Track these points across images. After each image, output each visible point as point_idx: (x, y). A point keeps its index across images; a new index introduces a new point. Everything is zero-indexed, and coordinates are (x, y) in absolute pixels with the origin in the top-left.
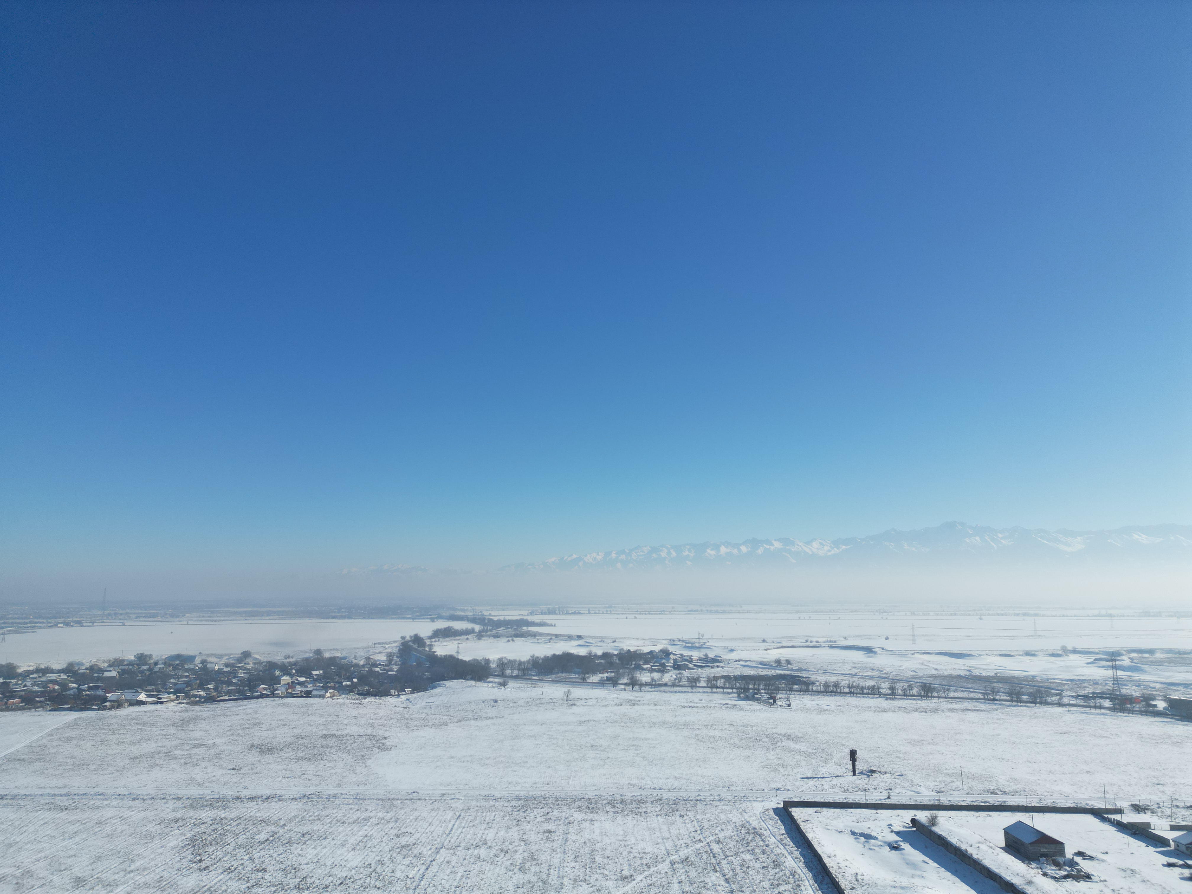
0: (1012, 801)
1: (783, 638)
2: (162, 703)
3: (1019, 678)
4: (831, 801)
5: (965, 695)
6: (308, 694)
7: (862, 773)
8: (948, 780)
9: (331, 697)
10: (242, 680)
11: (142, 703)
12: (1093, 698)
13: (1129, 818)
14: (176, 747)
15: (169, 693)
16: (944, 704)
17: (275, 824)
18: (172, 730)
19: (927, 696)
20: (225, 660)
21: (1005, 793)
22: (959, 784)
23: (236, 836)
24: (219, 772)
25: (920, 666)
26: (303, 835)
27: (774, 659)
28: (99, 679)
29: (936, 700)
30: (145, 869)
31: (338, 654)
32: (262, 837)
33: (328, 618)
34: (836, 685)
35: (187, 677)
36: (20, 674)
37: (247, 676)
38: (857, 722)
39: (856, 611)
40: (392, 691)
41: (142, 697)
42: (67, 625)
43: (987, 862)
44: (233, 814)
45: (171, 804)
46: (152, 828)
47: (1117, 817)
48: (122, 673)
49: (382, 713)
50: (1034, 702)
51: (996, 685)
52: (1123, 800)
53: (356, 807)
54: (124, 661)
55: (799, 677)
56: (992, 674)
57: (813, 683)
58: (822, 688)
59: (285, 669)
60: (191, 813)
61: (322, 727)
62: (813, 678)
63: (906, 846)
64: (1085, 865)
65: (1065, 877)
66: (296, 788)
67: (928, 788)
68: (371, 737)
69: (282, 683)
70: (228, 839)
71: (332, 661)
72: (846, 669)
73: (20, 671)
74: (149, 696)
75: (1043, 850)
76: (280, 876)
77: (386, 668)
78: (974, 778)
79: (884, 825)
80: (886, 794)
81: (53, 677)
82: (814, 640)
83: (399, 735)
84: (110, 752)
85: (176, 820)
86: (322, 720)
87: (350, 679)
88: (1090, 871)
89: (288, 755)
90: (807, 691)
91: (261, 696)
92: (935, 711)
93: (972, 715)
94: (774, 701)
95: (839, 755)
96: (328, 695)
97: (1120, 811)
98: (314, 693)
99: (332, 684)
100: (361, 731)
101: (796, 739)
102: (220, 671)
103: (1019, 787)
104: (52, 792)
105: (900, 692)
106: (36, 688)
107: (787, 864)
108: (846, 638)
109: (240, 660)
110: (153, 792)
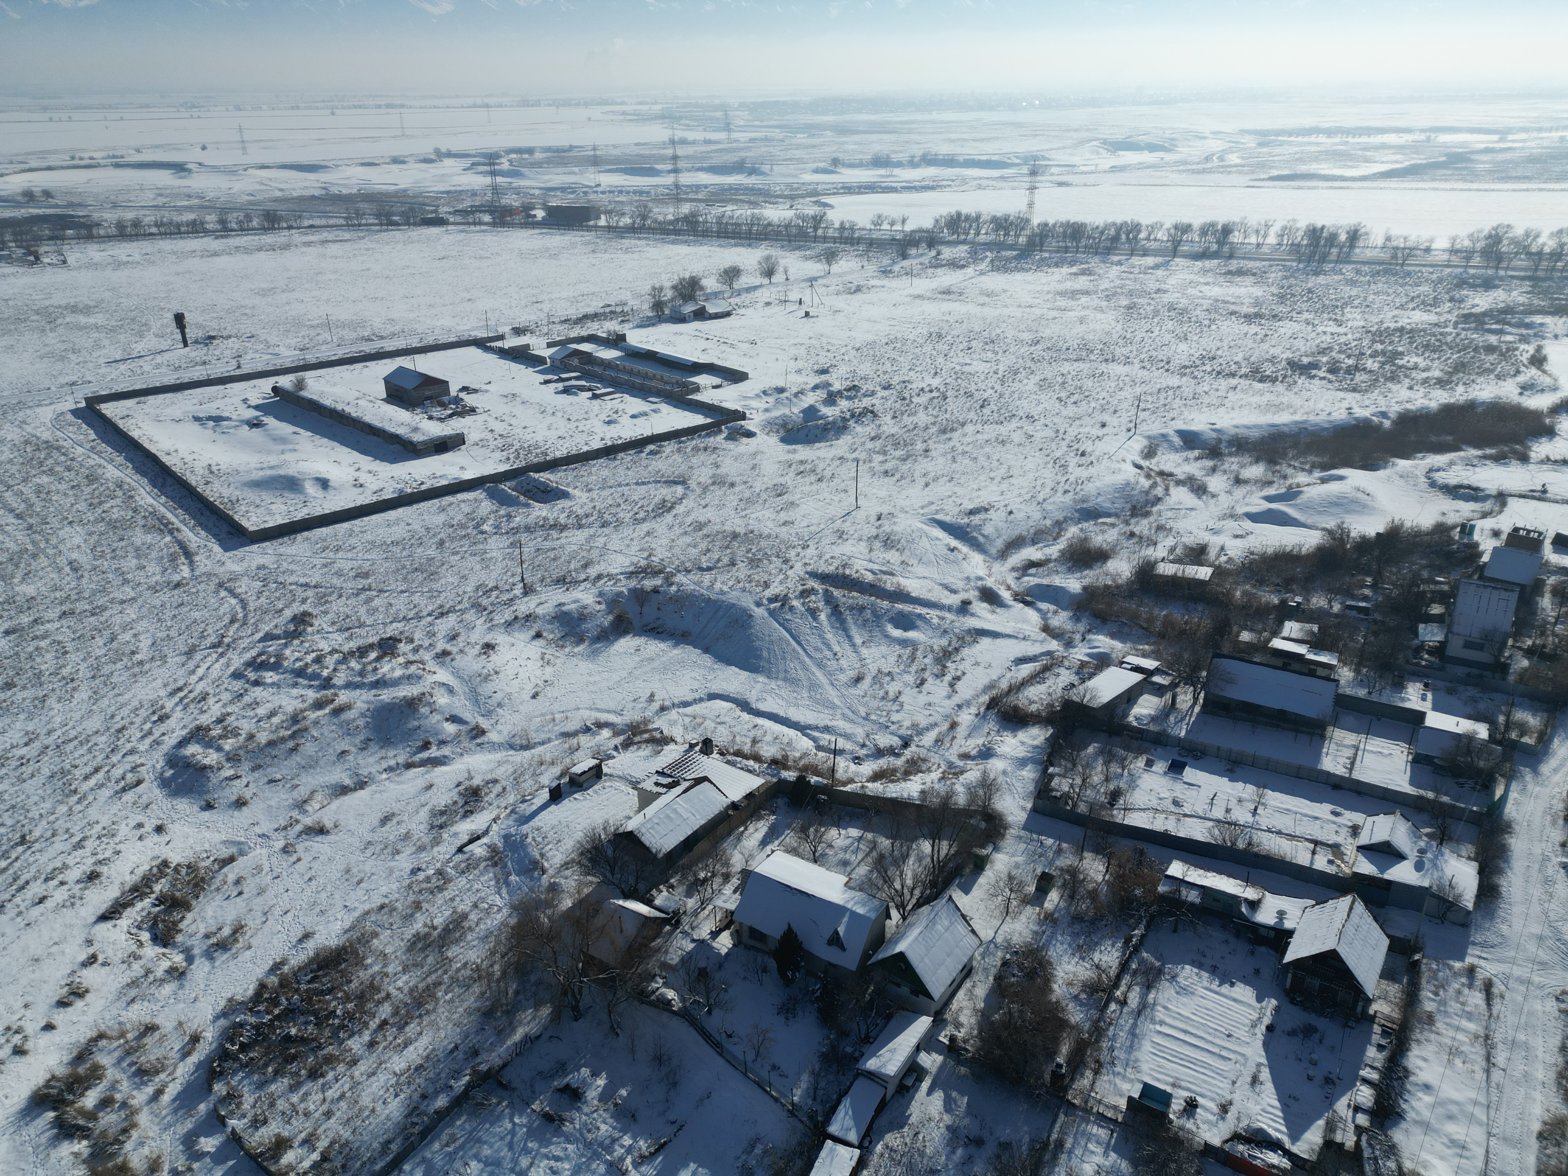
0: (390, 345)
1: (28, 154)
3: (387, 194)
4: (158, 384)
5: (323, 222)
7: (196, 342)
8: (313, 333)
12: (472, 212)
13: (511, 342)
16: (297, 237)
19: (273, 228)
21: (382, 338)
22: (326, 336)
25: (258, 187)
27: (19, 190)
29: (286, 233)
34: (136, 224)
38: (178, 274)
39: (147, 106)
43: (369, 418)
47: (499, 344)
50: (409, 224)
51: (361, 205)
52: (505, 324)
55: (72, 216)
56: (354, 191)
57: (98, 225)
58: (113, 231)
62: (96, 216)
63: (271, 421)
64: (469, 400)
65: (451, 416)
67: (289, 347)
72: (148, 198)
75: (428, 393)
78: (344, 326)
79: (237, 401)
80: (234, 363)
82: (86, 155)
88: (474, 405)
90: (90, 237)
92: (286, 247)
93: (334, 248)
94: (37, 258)
95: (159, 324)
97: (501, 337)
101: (87, 310)
103: (397, 328)
105: (234, 226)
107: (108, 475)
108: (138, 151)
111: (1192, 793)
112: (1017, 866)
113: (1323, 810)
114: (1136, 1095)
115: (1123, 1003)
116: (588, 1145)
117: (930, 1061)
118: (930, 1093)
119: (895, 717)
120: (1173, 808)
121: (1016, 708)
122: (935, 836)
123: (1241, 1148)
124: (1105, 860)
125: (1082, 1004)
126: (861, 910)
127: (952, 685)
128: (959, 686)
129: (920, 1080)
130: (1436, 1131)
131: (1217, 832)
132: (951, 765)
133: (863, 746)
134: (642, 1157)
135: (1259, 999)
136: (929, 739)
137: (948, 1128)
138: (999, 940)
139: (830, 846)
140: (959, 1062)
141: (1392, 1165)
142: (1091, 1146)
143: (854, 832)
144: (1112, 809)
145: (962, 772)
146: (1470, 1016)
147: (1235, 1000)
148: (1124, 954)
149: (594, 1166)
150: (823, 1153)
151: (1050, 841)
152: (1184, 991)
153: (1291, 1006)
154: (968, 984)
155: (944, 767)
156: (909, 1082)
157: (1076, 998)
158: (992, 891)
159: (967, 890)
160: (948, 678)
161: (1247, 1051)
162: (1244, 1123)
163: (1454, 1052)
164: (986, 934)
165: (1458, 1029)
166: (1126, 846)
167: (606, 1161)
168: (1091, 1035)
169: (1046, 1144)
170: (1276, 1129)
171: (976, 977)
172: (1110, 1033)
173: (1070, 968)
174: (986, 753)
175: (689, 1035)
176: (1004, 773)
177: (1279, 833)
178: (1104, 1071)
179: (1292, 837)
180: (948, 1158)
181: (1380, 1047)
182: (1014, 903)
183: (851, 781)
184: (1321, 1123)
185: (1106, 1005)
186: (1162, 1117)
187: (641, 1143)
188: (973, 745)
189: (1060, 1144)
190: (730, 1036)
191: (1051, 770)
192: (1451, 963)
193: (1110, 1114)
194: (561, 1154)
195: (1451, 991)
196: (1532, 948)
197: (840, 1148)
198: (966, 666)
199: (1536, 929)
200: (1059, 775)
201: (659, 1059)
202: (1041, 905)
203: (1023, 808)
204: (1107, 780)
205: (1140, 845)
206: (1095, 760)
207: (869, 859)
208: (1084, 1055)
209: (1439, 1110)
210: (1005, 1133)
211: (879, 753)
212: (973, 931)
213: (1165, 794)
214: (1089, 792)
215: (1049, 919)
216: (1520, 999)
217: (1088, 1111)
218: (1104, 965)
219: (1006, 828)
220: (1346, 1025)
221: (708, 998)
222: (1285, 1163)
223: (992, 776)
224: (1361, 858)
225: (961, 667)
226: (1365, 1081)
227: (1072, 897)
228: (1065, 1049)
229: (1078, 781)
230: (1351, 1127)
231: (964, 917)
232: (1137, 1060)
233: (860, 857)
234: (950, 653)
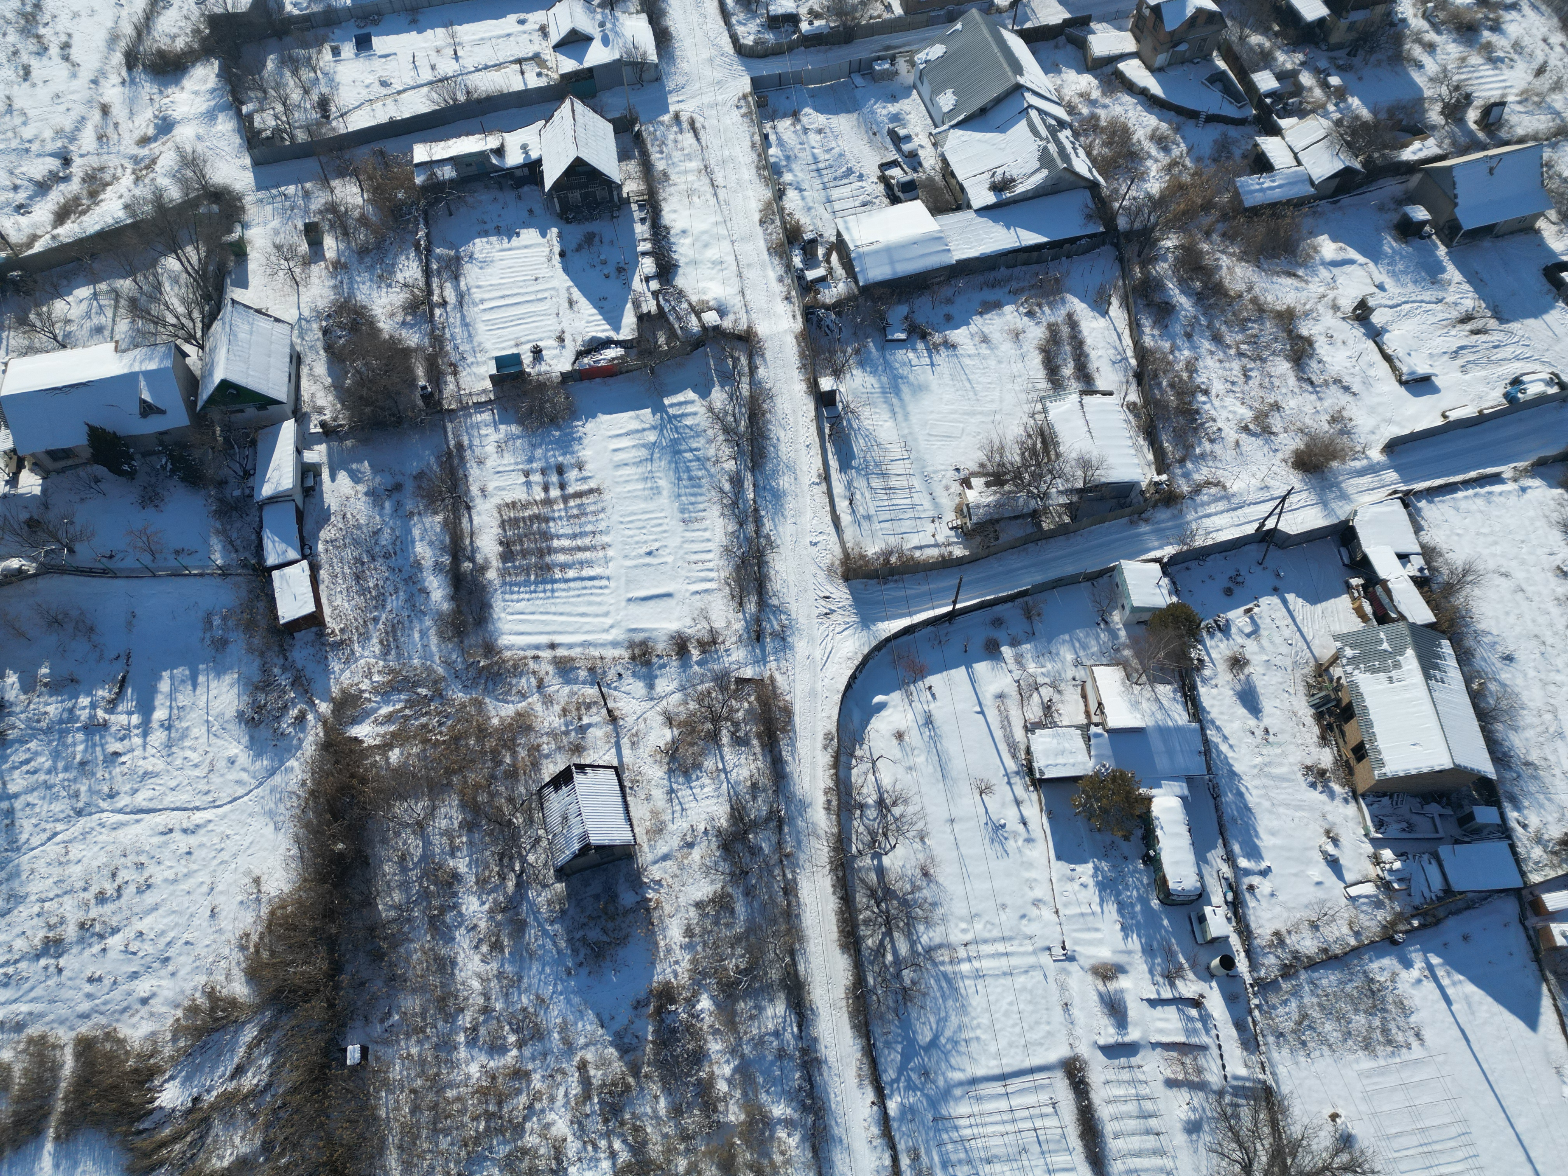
111: (392, 63)
112: (277, 232)
113: (509, 23)
114: (494, 371)
115: (444, 304)
116: (49, 730)
117: (317, 454)
118: (333, 478)
119: (27, 133)
120: (384, 91)
121: (161, 53)
122: (174, 247)
123: (586, 360)
124: (354, 180)
125: (412, 326)
126: (152, 366)
127: (66, 58)
128: (75, 53)
129: (318, 475)
130: (701, 262)
131: (435, 95)
132: (136, 160)
133: (16, 188)
134: (109, 702)
135: (543, 235)
136: (87, 140)
137: (366, 494)
138: (306, 313)
139: (68, 322)
140: (341, 440)
141: (685, 305)
142: (483, 432)
143: (84, 292)
144: (329, 123)
145: (154, 162)
146: (689, 157)
147: (526, 247)
148: (421, 261)
149: (70, 740)
150: (276, 584)
151: (291, 189)
152: (485, 263)
153: (569, 226)
154: (305, 370)
155: (130, 167)
156: (310, 482)
157: (404, 324)
158: (269, 271)
159: (243, 284)
160: (54, 51)
161: (555, 283)
162: (579, 342)
163: (690, 193)
164: (291, 315)
165: (686, 172)
166: (363, 154)
167: (78, 729)
168: (434, 347)
169: (449, 454)
170: (603, 331)
171: (308, 360)
172: (448, 335)
173: (384, 300)
174: (165, 126)
175: (69, 583)
176: (199, 138)
177: (486, 67)
178: (460, 369)
179: (498, 66)
180: (381, 516)
181: (643, 221)
182: (297, 270)
183: (34, 238)
184: (629, 305)
185: (432, 315)
186: (521, 375)
187: (100, 693)
188: (144, 123)
189: (460, 446)
190: (111, 557)
191: (245, 109)
192: (661, 118)
193: (483, 399)
194: (28, 756)
195: (670, 143)
196: (708, 73)
197: (287, 570)
198: (64, 24)
199: (705, 54)
200: (257, 111)
201: (55, 622)
202: (323, 258)
203: (245, 168)
204: (306, 92)
205: (376, 146)
206: (282, 75)
207: (122, 311)
208: (437, 366)
209: (698, 245)
210: (414, 467)
211: (42, 187)
212: (277, 320)
213: (370, 79)
214: (296, 115)
215: (338, 267)
216: (715, 122)
217: (465, 408)
218: (410, 281)
219: (240, 199)
220: (613, 217)
221: (59, 541)
222: (620, 352)
223: (189, 149)
224: (561, 58)
225: (60, 28)
226: (644, 254)
227: (346, 234)
228: (420, 372)
229: (279, 108)
230: (649, 295)
231: (258, 311)
232: (480, 344)
233: (109, 313)
234: (33, 15)
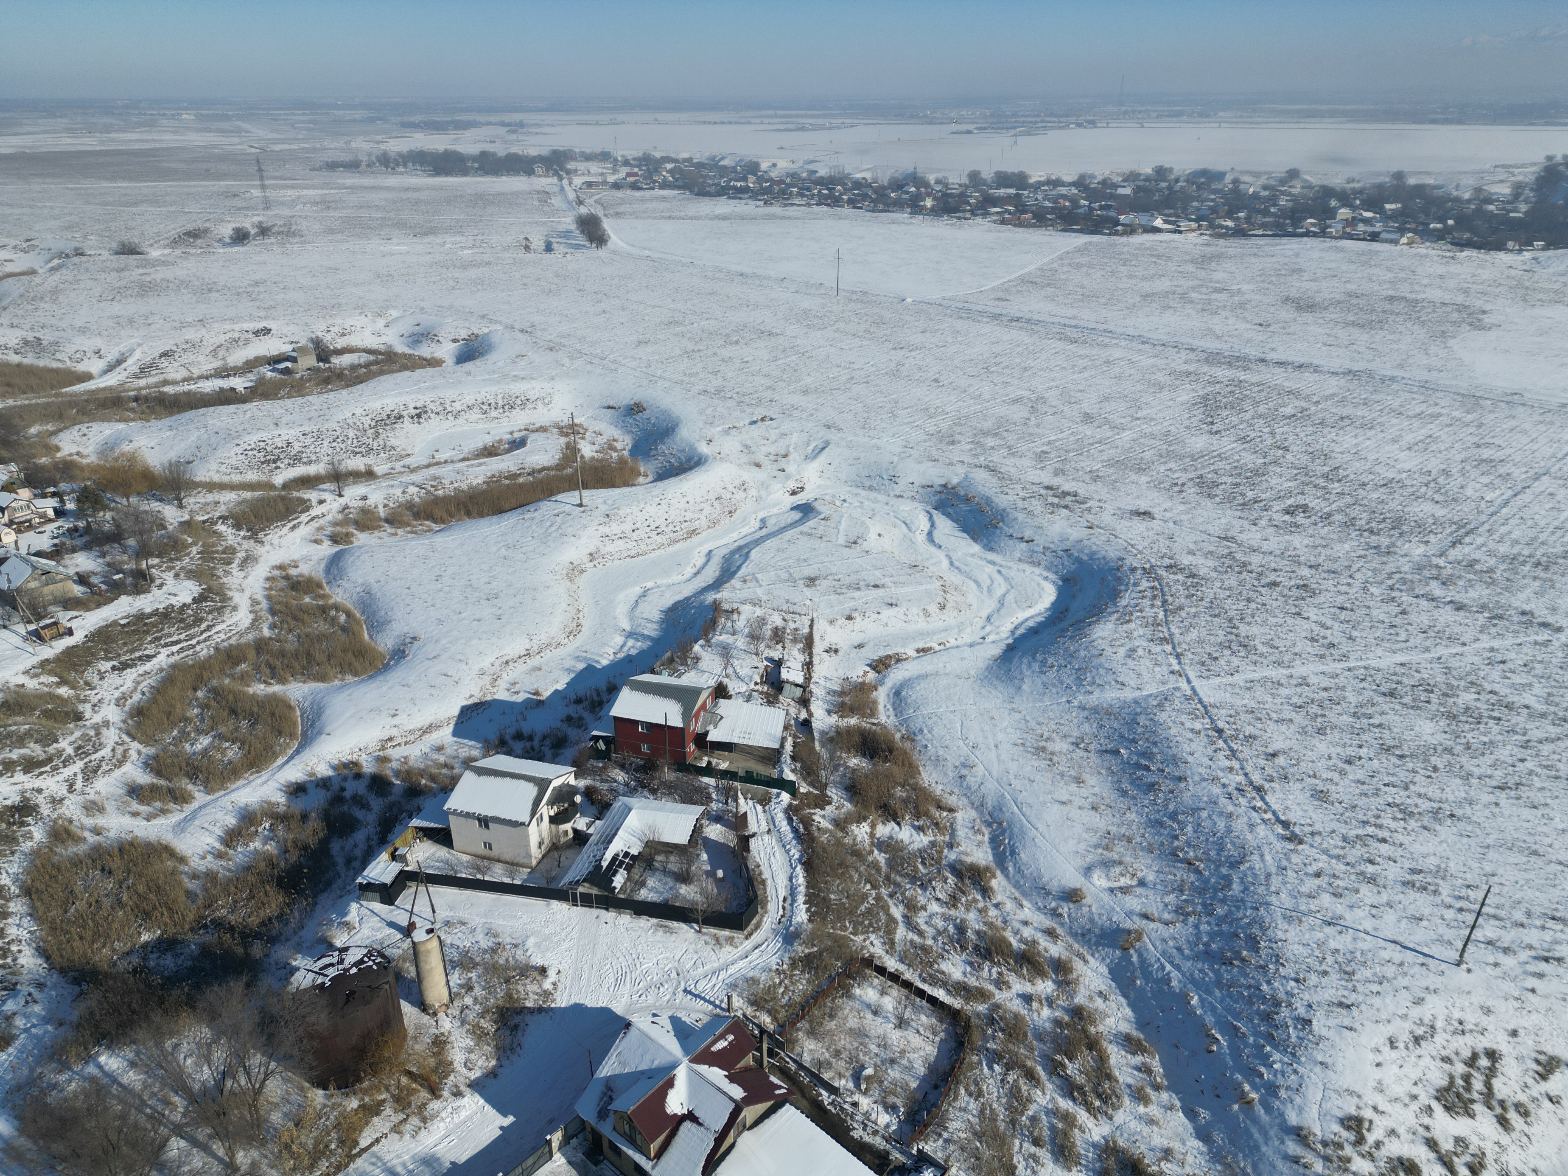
2: (1180, 232)
6: (1374, 237)
9: (1408, 244)
10: (1282, 210)
11: (1157, 230)
14: (1194, 288)
15: (1190, 220)
17: (1307, 398)
18: (1190, 268)
20: (1263, 180)
23: (1256, 404)
24: (1244, 326)
26: (1342, 419)
28: (1112, 197)
30: (1152, 419)
31: (1430, 181)
32: (1288, 410)
33: (1422, 123)
35: (1213, 200)
36: (1031, 186)
37: (1290, 204)
40: (1510, 244)
41: (1158, 222)
42: (1079, 125)
44: (1255, 379)
45: (1183, 355)
46: (1161, 377)
48: (1138, 190)
49: (1486, 274)
53: (1422, 398)
54: (1139, 174)
59: (1345, 199)
60: (1206, 368)
61: (1388, 285)
66: (1339, 360)
68: (1461, 308)
69: (1339, 217)
70: (1247, 405)
71: (1420, 189)
73: (1031, 181)
74: (1166, 222)
76: (1305, 459)
77: (1509, 207)
81: (1063, 190)
83: (1508, 310)
84: (1120, 285)
85: (1188, 374)
86: (1389, 276)
87: (1442, 220)
89: (1333, 316)
91: (1307, 234)
96: (1404, 240)
98: (1384, 236)
99: (1413, 225)
100: (1447, 298)
102: (1255, 196)
104: (1063, 321)
106: (1047, 203)
109: (1283, 182)
110: (1165, 338)
